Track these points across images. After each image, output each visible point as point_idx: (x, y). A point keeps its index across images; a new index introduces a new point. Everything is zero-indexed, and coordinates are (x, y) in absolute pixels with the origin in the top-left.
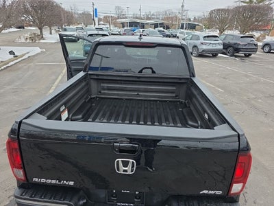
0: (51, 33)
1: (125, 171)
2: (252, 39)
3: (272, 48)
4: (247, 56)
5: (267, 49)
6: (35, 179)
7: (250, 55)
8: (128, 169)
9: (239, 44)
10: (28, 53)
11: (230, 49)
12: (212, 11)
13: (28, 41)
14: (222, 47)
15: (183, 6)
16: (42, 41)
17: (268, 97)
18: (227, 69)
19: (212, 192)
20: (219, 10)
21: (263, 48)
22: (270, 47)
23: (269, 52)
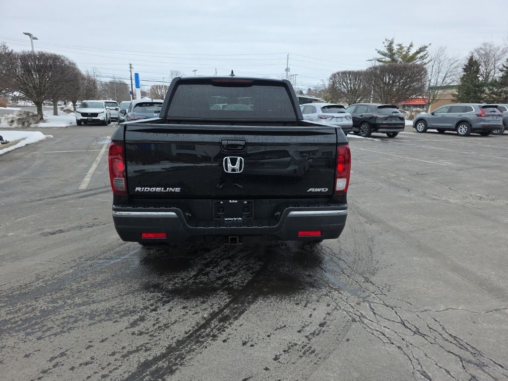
0: (56, 113)
1: (233, 170)
2: (395, 110)
3: (429, 126)
4: (392, 135)
5: (421, 127)
6: (138, 189)
7: (395, 134)
8: (237, 166)
9: (376, 118)
10: (24, 139)
11: (364, 127)
12: (334, 76)
13: (15, 125)
14: (350, 122)
15: (287, 70)
16: (41, 125)
17: (414, 175)
18: (361, 151)
19: (319, 190)
20: (344, 73)
21: (415, 126)
22: (426, 125)
23: (424, 131)
